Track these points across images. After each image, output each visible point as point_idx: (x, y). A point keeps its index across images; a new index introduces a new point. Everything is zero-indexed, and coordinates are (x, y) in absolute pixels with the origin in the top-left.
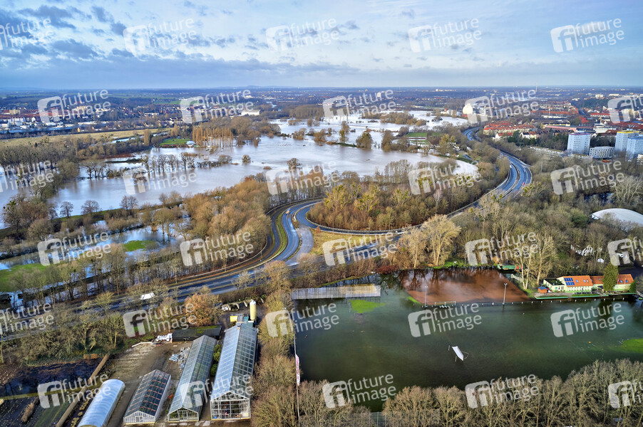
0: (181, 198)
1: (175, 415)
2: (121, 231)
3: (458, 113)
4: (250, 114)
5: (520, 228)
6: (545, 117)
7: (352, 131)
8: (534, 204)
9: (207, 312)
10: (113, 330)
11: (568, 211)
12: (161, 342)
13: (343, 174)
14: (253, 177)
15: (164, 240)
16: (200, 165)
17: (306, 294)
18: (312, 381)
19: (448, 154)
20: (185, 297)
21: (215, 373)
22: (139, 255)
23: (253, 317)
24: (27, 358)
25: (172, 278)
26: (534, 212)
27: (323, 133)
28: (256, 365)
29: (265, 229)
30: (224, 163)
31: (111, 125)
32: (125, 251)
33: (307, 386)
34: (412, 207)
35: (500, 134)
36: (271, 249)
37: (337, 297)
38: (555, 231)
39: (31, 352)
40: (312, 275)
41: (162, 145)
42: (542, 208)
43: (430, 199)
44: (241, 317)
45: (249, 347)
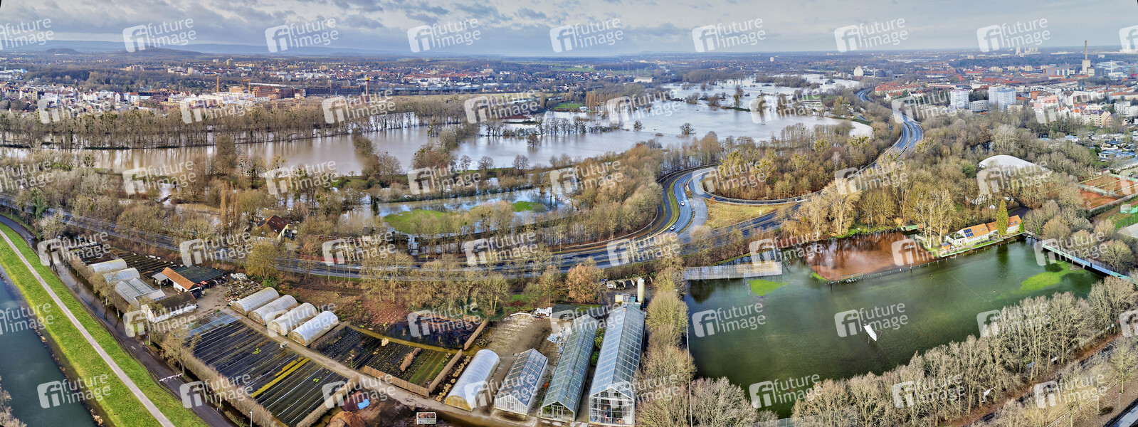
0: (570, 162)
1: (548, 410)
2: (511, 190)
3: (849, 76)
4: (643, 81)
5: (918, 185)
6: (929, 76)
7: (746, 95)
8: (928, 160)
9: (591, 288)
10: (494, 293)
11: (959, 163)
12: (540, 316)
13: (738, 140)
14: (644, 143)
15: (551, 203)
16: (592, 130)
17: (700, 274)
18: (709, 379)
19: (843, 116)
20: (568, 268)
21: (596, 363)
22: (526, 217)
23: (640, 299)
24: (413, 304)
25: (557, 246)
26: (929, 168)
27: (716, 98)
28: (643, 355)
29: (655, 197)
30: (616, 128)
31: (511, 87)
32: (513, 210)
33: (702, 386)
34: (811, 172)
35: (891, 94)
36: (662, 220)
37: (735, 277)
38: (950, 184)
39: (418, 298)
40: (706, 250)
41: (556, 108)
42: (936, 163)
43: (829, 162)
44: (627, 297)
45: (635, 334)
